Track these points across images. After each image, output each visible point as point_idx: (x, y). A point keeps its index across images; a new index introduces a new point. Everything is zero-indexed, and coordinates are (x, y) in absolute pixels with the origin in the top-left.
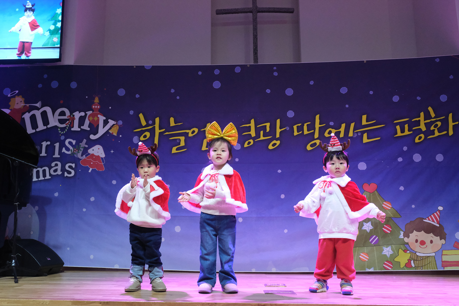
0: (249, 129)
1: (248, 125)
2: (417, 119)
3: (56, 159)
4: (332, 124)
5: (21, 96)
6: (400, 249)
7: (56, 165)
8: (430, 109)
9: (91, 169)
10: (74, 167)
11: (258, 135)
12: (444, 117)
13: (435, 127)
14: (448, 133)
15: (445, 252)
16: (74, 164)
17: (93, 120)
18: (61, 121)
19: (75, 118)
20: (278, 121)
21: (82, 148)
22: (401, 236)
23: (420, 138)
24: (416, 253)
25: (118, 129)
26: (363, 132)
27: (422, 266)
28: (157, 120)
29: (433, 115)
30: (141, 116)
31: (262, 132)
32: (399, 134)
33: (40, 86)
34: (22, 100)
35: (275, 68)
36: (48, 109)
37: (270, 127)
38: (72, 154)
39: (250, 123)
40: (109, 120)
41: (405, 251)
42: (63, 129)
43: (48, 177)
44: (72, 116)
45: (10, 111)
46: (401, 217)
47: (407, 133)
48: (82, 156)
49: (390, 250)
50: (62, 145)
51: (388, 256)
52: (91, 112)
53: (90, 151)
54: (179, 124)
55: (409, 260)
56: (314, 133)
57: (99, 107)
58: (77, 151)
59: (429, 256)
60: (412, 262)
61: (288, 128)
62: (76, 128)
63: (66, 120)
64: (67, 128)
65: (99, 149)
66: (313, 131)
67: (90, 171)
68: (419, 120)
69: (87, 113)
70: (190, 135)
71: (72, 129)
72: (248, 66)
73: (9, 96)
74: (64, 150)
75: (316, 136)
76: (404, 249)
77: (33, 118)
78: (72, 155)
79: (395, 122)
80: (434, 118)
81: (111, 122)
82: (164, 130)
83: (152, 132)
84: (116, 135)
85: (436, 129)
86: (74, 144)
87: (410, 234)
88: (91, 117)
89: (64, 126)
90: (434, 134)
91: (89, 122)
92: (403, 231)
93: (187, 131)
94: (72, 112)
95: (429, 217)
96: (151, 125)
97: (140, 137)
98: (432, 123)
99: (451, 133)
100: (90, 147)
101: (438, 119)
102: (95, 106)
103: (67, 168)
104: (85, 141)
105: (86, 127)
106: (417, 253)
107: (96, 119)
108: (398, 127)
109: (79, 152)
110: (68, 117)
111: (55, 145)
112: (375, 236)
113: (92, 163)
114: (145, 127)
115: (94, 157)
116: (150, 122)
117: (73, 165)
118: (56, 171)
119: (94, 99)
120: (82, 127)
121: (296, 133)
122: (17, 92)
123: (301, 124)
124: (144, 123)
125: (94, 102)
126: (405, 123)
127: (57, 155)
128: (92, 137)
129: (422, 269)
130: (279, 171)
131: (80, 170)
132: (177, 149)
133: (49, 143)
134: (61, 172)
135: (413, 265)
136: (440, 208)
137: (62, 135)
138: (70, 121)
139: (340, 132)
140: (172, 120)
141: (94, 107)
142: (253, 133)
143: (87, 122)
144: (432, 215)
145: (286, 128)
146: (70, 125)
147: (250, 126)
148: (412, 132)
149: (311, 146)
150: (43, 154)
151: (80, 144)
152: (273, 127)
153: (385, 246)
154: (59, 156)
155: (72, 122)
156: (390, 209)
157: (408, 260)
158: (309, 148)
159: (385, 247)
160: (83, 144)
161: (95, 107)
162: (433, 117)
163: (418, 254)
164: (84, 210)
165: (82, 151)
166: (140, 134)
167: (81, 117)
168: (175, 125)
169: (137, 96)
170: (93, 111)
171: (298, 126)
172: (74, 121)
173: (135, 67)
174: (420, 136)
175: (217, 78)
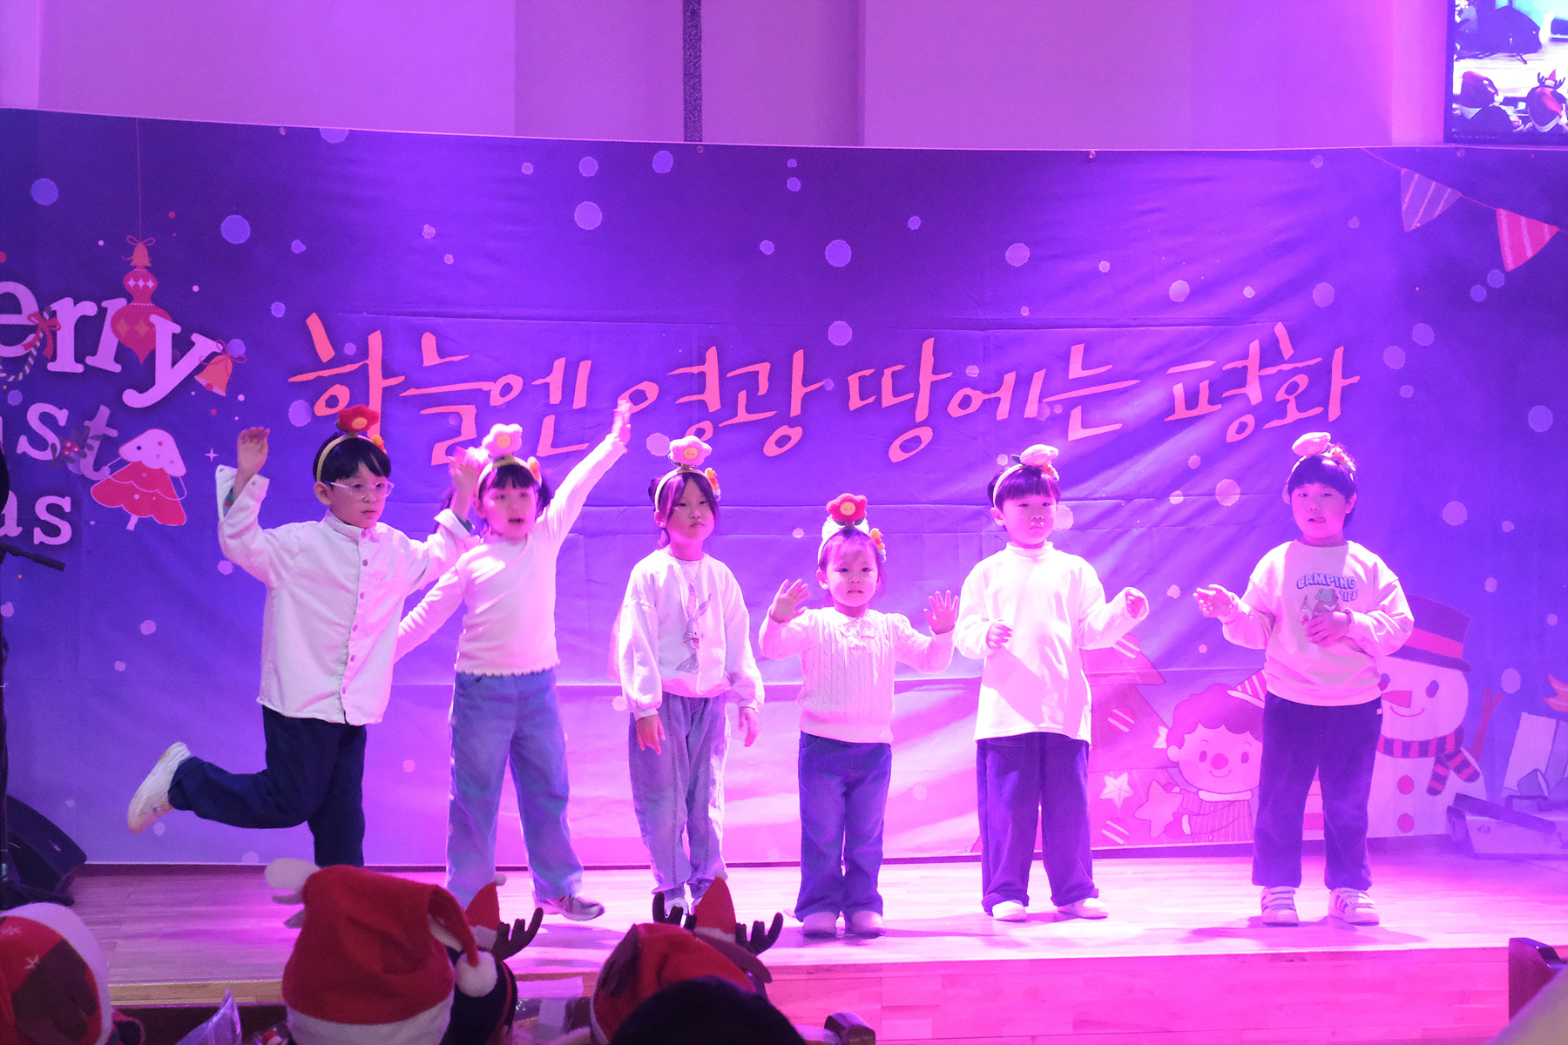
0: (700, 382)
1: (695, 370)
2: (1239, 364)
4: (973, 371)
6: (1154, 783)
8: (1280, 330)
9: (134, 520)
10: (67, 509)
11: (729, 407)
12: (1319, 359)
13: (1288, 392)
14: (1326, 412)
16: (68, 499)
17: (132, 333)
19: (60, 322)
20: (798, 358)
21: (96, 438)
22: (1161, 743)
23: (1242, 428)
24: (1197, 793)
25: (230, 371)
26: (1070, 405)
27: (1211, 833)
28: (375, 340)
29: (1287, 350)
30: (314, 323)
31: (742, 397)
32: (1181, 413)
35: (792, 163)
37: (770, 379)
38: (57, 459)
39: (702, 361)
40: (195, 337)
41: (1167, 787)
42: (13, 365)
44: (46, 316)
46: (1165, 681)
47: (1204, 407)
48: (97, 467)
49: (1126, 786)
50: (16, 425)
51: (1118, 803)
52: (122, 302)
53: (128, 451)
54: (455, 359)
55: (1178, 816)
56: (914, 402)
57: (150, 284)
58: (76, 449)
59: (1234, 802)
60: (1185, 819)
62: (65, 361)
63: (24, 330)
64: (31, 360)
65: (160, 443)
66: (911, 395)
67: (131, 526)
68: (1245, 368)
69: (105, 304)
70: (496, 400)
71: (51, 367)
72: (701, 150)
74: (24, 445)
75: (922, 413)
76: (1164, 783)
78: (61, 465)
79: (1172, 370)
80: (1290, 361)
81: (203, 346)
82: (402, 378)
83: (358, 383)
84: (224, 394)
85: (1292, 398)
86: (62, 421)
87: (1186, 736)
88: (122, 321)
89: (16, 351)
90: (1283, 414)
91: (115, 341)
92: (1166, 726)
93: (485, 386)
94: (44, 301)
95: (1246, 682)
96: (352, 362)
97: (313, 404)
98: (1282, 377)
99: (1334, 411)
100: (126, 438)
101: (1300, 365)
102: (136, 281)
103: (41, 512)
104: (104, 412)
105: (105, 359)
106: (1200, 792)
107: (142, 329)
108: (1178, 389)
109: (85, 456)
110: (29, 318)
113: (137, 497)
114: (331, 364)
115: (144, 475)
116: (350, 349)
117: (66, 504)
119: (131, 253)
120: (89, 360)
121: (855, 402)
123: (873, 370)
124: (325, 351)
125: (132, 264)
126: (1201, 375)
128: (132, 398)
129: (1210, 841)
130: (798, 533)
131: (92, 523)
132: (449, 452)
134: (18, 525)
135: (1186, 828)
137: (12, 386)
138: (41, 335)
139: (998, 400)
140: (429, 342)
141: (131, 283)
142: (712, 397)
143: (108, 342)
144: (1254, 677)
145: (823, 382)
146: (39, 350)
147: (703, 374)
148: (1219, 406)
149: (904, 447)
151: (87, 423)
152: (781, 379)
153: (1111, 772)
155: (50, 342)
156: (1133, 656)
157: (1173, 814)
158: (896, 454)
159: (1109, 776)
160: (99, 424)
161: (136, 286)
162: (1286, 358)
163: (1203, 795)
164: (120, 666)
165: (96, 450)
166: (313, 391)
167: (82, 322)
168: (439, 361)
169: (298, 247)
170: (130, 299)
171: (865, 376)
172: (54, 335)
173: (283, 132)
174: (1244, 419)
175: (589, 190)
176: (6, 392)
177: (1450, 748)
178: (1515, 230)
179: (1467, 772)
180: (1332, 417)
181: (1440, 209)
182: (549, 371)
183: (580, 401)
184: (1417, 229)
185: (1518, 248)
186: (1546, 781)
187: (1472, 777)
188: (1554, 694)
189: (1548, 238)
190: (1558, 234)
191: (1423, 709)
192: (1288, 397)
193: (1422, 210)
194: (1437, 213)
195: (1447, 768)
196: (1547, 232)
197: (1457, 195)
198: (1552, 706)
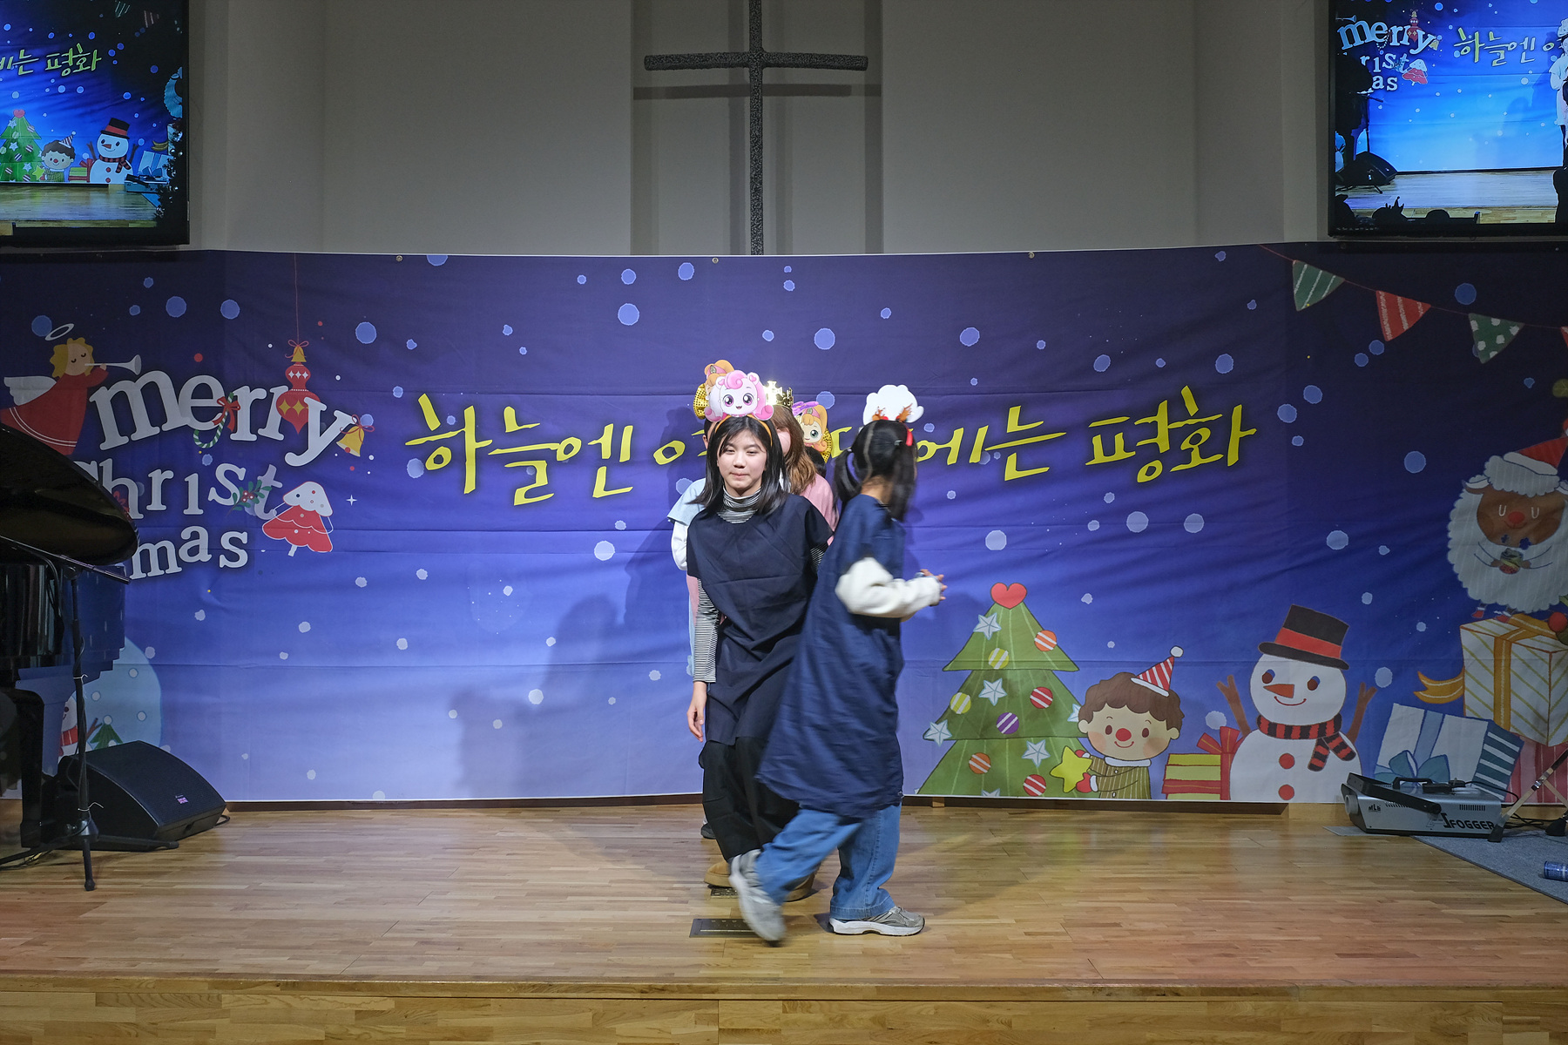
2: (1150, 420)
3: (194, 520)
4: (929, 427)
5: (82, 340)
6: (1066, 748)
7: (195, 536)
8: (1186, 392)
9: (294, 548)
10: (245, 541)
12: (1221, 415)
13: (1191, 442)
14: (1225, 459)
16: (245, 534)
17: (291, 411)
18: (200, 413)
19: (240, 404)
21: (266, 488)
23: (1152, 470)
24: (1104, 759)
25: (362, 439)
26: (1007, 452)
27: (1116, 790)
28: (470, 413)
29: (1192, 408)
30: (424, 401)
32: (1099, 458)
33: (135, 310)
34: (86, 352)
35: (787, 270)
36: (162, 379)
38: (237, 505)
40: (337, 413)
41: (1079, 754)
42: (206, 436)
43: (174, 568)
44: (230, 399)
45: (55, 382)
47: (1120, 454)
48: (267, 510)
50: (208, 481)
52: (284, 389)
53: (290, 498)
54: (530, 426)
55: (1087, 776)
57: (305, 375)
58: (251, 497)
59: (1135, 767)
60: (1093, 778)
62: (243, 433)
63: (214, 411)
64: (219, 432)
65: (314, 492)
67: (291, 553)
68: (1155, 423)
69: (271, 391)
70: (561, 457)
71: (233, 437)
72: (715, 261)
73: (48, 338)
74: (213, 495)
77: (120, 402)
78: (240, 509)
79: (1093, 425)
80: (1194, 417)
81: (343, 419)
82: (490, 442)
83: (458, 447)
84: (359, 455)
85: (1196, 447)
86: (241, 478)
87: (1095, 713)
88: (285, 402)
89: (209, 426)
90: (1189, 461)
91: (279, 417)
93: (552, 446)
94: (229, 389)
95: (1147, 672)
96: (452, 429)
97: (424, 462)
98: (1188, 429)
99: (1233, 458)
100: (288, 488)
101: (1203, 420)
102: (295, 373)
103: (225, 543)
104: (272, 470)
105: (272, 431)
106: (1107, 759)
107: (298, 408)
108: (1097, 441)
109: (258, 502)
110: (218, 402)
111: (186, 480)
113: (296, 531)
114: (437, 432)
115: (302, 515)
116: (451, 420)
117: (244, 537)
118: (194, 551)
119: (291, 353)
120: (260, 432)
122: (70, 326)
123: (851, 428)
124: (433, 422)
125: (293, 360)
126: (1116, 428)
127: (193, 509)
128: (292, 459)
129: (1113, 797)
131: (263, 551)
132: (528, 495)
133: (169, 474)
134: (209, 553)
135: (1094, 786)
136: (1177, 652)
137: (206, 451)
138: (226, 414)
139: (949, 449)
140: (509, 413)
141: (291, 374)
143: (274, 418)
144: (1154, 668)
146: (225, 425)
148: (1134, 453)
150: (156, 505)
151: (259, 478)
154: (201, 512)
155: (232, 417)
160: (269, 479)
161: (295, 376)
162: (1191, 416)
163: (1109, 761)
164: (284, 656)
165: (266, 497)
166: (424, 452)
167: (256, 403)
168: (518, 428)
169: (411, 344)
170: (290, 386)
171: (844, 433)
172: (236, 413)
173: (399, 259)
174: (1151, 464)
175: (629, 295)
176: (202, 455)
177: (1330, 732)
179: (1344, 752)
180: (1231, 462)
181: (1326, 292)
182: (600, 434)
183: (625, 456)
184: (1307, 308)
185: (1395, 320)
186: (1415, 761)
187: (1350, 756)
188: (1424, 688)
189: (1421, 313)
190: (1430, 309)
191: (1305, 700)
192: (1192, 446)
193: (1311, 293)
194: (1324, 296)
195: (1328, 749)
196: (1421, 308)
197: (1342, 280)
198: (1421, 698)
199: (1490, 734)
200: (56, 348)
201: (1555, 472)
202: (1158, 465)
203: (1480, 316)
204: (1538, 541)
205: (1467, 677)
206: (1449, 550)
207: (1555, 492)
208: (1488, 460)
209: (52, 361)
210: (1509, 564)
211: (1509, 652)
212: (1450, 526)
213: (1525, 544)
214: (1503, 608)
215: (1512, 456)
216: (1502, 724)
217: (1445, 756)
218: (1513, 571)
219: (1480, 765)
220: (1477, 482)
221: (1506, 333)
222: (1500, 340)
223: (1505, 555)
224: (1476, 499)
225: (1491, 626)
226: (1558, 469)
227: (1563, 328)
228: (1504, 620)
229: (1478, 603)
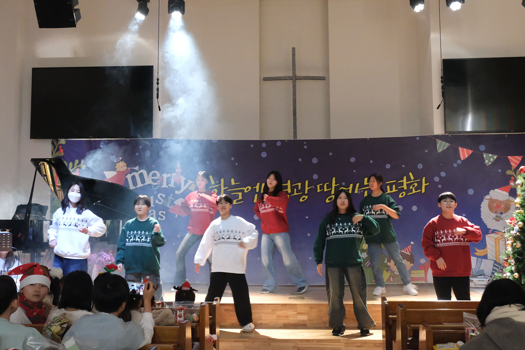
0: (286, 187)
2: (401, 181)
4: (343, 184)
5: (123, 162)
6: (384, 270)
7: (152, 212)
8: (411, 174)
9: (177, 215)
10: (165, 213)
11: (293, 192)
12: (420, 180)
13: (413, 187)
14: (421, 191)
15: (412, 272)
16: (165, 212)
17: (177, 180)
18: (154, 181)
19: (164, 178)
20: (307, 182)
21: (170, 200)
22: (386, 261)
23: (403, 194)
24: (394, 273)
26: (365, 190)
27: (397, 281)
28: (222, 180)
29: (412, 178)
31: (295, 190)
32: (389, 191)
33: (137, 154)
34: (125, 165)
35: (305, 143)
36: (144, 172)
37: (301, 186)
38: (163, 204)
39: (287, 183)
40: (188, 180)
41: (387, 271)
42: (155, 186)
44: (161, 177)
45: (117, 173)
47: (394, 190)
48: (170, 205)
50: (156, 197)
53: (176, 202)
54: (238, 183)
55: (390, 277)
56: (331, 190)
57: (180, 170)
58: (166, 202)
60: (392, 278)
61: (313, 187)
62: (165, 186)
63: (157, 180)
64: (158, 185)
66: (331, 189)
67: (176, 217)
68: (403, 182)
69: (172, 174)
70: (246, 191)
71: (162, 186)
72: (286, 141)
73: (115, 161)
74: (157, 201)
75: (333, 192)
76: (386, 270)
77: (133, 178)
79: (387, 183)
80: (413, 180)
81: (190, 182)
82: (227, 188)
83: (219, 189)
85: (414, 188)
86: (164, 197)
87: (391, 260)
88: (175, 178)
89: (156, 184)
90: (412, 192)
91: (174, 181)
92: (387, 258)
93: (243, 189)
94: (161, 174)
96: (218, 184)
98: (411, 184)
99: (423, 191)
100: (176, 199)
101: (415, 181)
102: (178, 170)
103: (160, 214)
105: (172, 185)
107: (179, 179)
108: (388, 187)
109: (168, 203)
110: (158, 178)
112: (369, 261)
113: (177, 211)
114: (214, 185)
116: (218, 182)
117: (164, 212)
120: (169, 185)
121: (319, 191)
122: (121, 158)
124: (213, 182)
125: (177, 167)
126: (393, 183)
128: (177, 192)
129: (397, 283)
130: (307, 217)
131: (169, 216)
132: (237, 202)
135: (392, 280)
136: (412, 243)
137: (155, 190)
138: (160, 181)
139: (349, 189)
140: (233, 180)
142: (289, 190)
143: (172, 181)
144: (406, 248)
146: (160, 184)
147: (287, 185)
148: (398, 190)
149: (329, 200)
151: (168, 197)
152: (303, 186)
154: (154, 206)
155: (162, 181)
158: (327, 201)
160: (170, 198)
164: (174, 244)
165: (170, 202)
167: (168, 178)
168: (235, 184)
169: (208, 162)
170: (176, 174)
171: (321, 185)
172: (163, 180)
173: (205, 141)
174: (402, 193)
175: (264, 150)
176: (155, 191)
178: (463, 151)
182: (256, 185)
184: (441, 152)
185: (464, 154)
186: (475, 271)
188: (476, 252)
189: (471, 153)
190: (473, 152)
192: (412, 188)
193: (442, 148)
194: (445, 148)
196: (470, 152)
197: (449, 144)
198: (477, 255)
199: (495, 264)
200: (117, 164)
201: (508, 194)
202: (404, 193)
203: (486, 154)
204: (505, 212)
205: (488, 249)
206: (481, 215)
207: (509, 199)
208: (490, 191)
209: (116, 167)
210: (497, 219)
211: (499, 242)
212: (481, 209)
213: (501, 213)
214: (496, 230)
215: (496, 190)
216: (498, 261)
217: (483, 270)
218: (499, 221)
219: (492, 272)
220: (487, 197)
221: (493, 158)
222: (492, 160)
223: (496, 216)
224: (488, 201)
225: (494, 235)
226: (509, 193)
227: (509, 157)
228: (496, 233)
229: (490, 229)
